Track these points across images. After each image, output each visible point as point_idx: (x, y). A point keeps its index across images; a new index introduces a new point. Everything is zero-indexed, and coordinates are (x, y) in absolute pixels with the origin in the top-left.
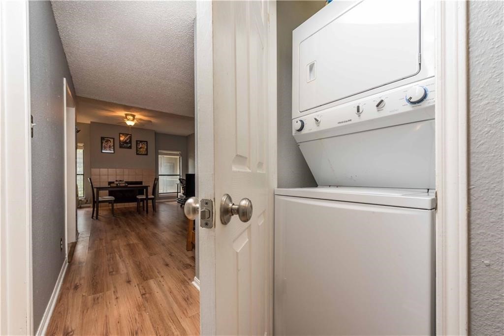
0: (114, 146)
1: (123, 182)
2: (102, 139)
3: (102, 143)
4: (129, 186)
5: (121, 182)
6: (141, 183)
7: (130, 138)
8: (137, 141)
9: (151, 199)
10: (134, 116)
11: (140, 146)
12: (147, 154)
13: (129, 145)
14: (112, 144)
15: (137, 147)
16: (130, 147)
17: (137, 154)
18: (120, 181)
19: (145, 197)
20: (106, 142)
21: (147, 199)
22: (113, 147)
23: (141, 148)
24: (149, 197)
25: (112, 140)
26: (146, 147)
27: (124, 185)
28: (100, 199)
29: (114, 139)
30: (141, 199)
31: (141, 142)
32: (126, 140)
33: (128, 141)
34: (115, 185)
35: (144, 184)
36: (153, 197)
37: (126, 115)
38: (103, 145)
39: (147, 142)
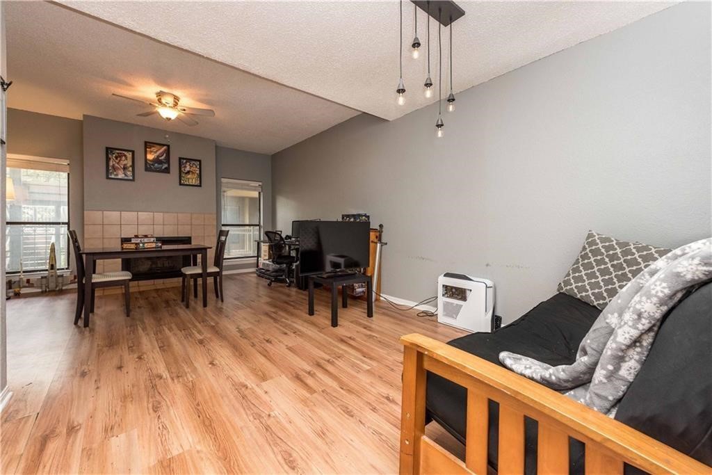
0: (133, 166)
1: (152, 240)
2: (109, 150)
3: (108, 160)
4: (165, 247)
5: (146, 240)
6: (188, 240)
7: (168, 152)
8: (180, 159)
9: (211, 274)
10: (176, 99)
11: (188, 169)
12: (200, 186)
13: (166, 166)
14: (130, 163)
15: (180, 171)
16: (167, 171)
17: (181, 184)
18: (146, 236)
19: (199, 271)
20: (116, 158)
21: (204, 275)
22: (131, 169)
23: (188, 172)
24: (209, 270)
25: (129, 155)
26: (198, 172)
27: (154, 245)
28: (96, 279)
29: (133, 152)
30: (191, 274)
31: (189, 160)
32: (158, 157)
33: (162, 158)
34: (133, 246)
35: (195, 243)
36: (217, 270)
37: (160, 94)
38: (111, 164)
39: (200, 161)
